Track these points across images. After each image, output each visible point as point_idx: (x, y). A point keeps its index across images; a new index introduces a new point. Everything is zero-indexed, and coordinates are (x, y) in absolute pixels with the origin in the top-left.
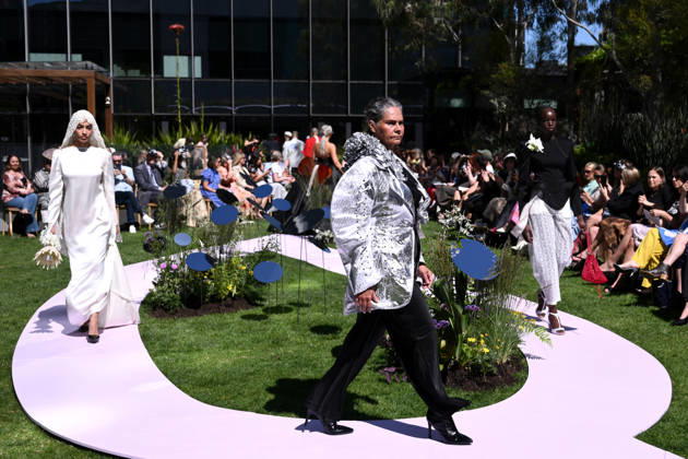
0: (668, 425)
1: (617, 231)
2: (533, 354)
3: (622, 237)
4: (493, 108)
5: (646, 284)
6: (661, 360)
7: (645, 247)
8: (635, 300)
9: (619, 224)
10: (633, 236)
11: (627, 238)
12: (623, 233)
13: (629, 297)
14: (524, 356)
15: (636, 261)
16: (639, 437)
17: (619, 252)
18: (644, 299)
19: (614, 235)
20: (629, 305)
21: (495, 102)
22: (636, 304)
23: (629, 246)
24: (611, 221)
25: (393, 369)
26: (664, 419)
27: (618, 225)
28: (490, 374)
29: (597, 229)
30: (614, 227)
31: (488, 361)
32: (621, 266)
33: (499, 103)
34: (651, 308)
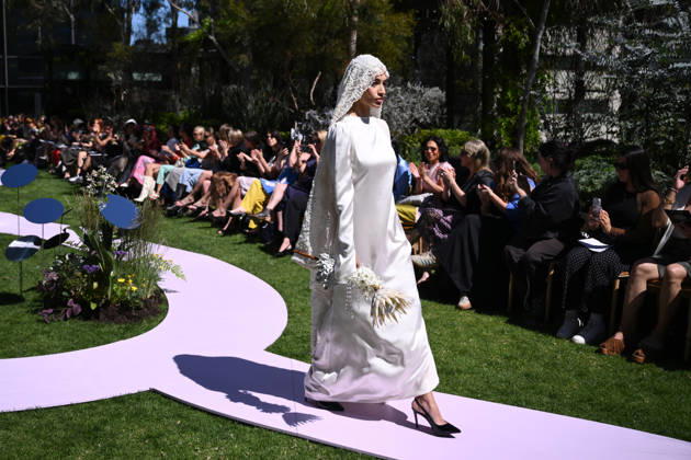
0: (289, 338)
1: (226, 183)
2: (169, 288)
3: (230, 188)
4: (110, 81)
5: (252, 225)
6: (273, 286)
7: (251, 196)
8: (244, 239)
9: (228, 177)
10: (240, 187)
11: (235, 189)
12: (231, 184)
13: (239, 237)
14: (162, 291)
15: (243, 207)
16: (268, 349)
17: (228, 201)
18: (252, 238)
19: (223, 186)
20: (240, 243)
21: (112, 76)
22: (246, 242)
23: (237, 195)
24: (220, 175)
25: (51, 311)
26: (285, 333)
27: (226, 178)
28: (138, 308)
29: (209, 182)
30: (224, 180)
31: (137, 297)
32: (232, 212)
33: (116, 76)
34: (258, 244)
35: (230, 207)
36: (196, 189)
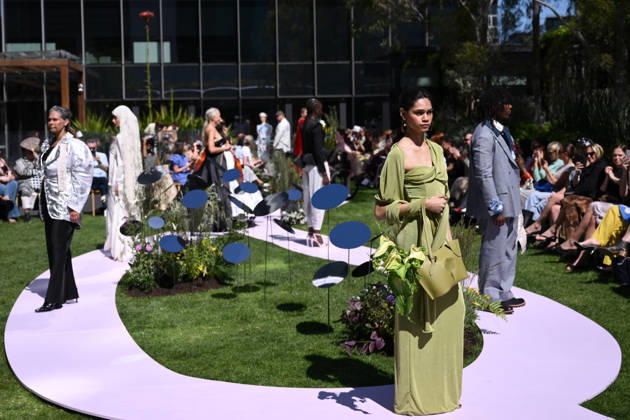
0: (614, 395)
1: (579, 209)
2: (489, 330)
3: (583, 214)
4: (457, 87)
5: (608, 261)
6: (615, 335)
7: (605, 224)
8: (596, 278)
9: (580, 202)
10: (594, 214)
11: (589, 215)
12: (584, 210)
13: (591, 275)
14: (480, 331)
16: (585, 405)
17: (580, 230)
18: (605, 276)
19: (575, 213)
20: (590, 282)
21: (460, 81)
22: (595, 281)
23: (590, 224)
24: (572, 199)
25: (353, 343)
27: (579, 202)
29: (559, 207)
30: (576, 204)
32: (581, 244)
33: (464, 83)
34: (611, 285)
35: (583, 238)
36: (545, 215)
